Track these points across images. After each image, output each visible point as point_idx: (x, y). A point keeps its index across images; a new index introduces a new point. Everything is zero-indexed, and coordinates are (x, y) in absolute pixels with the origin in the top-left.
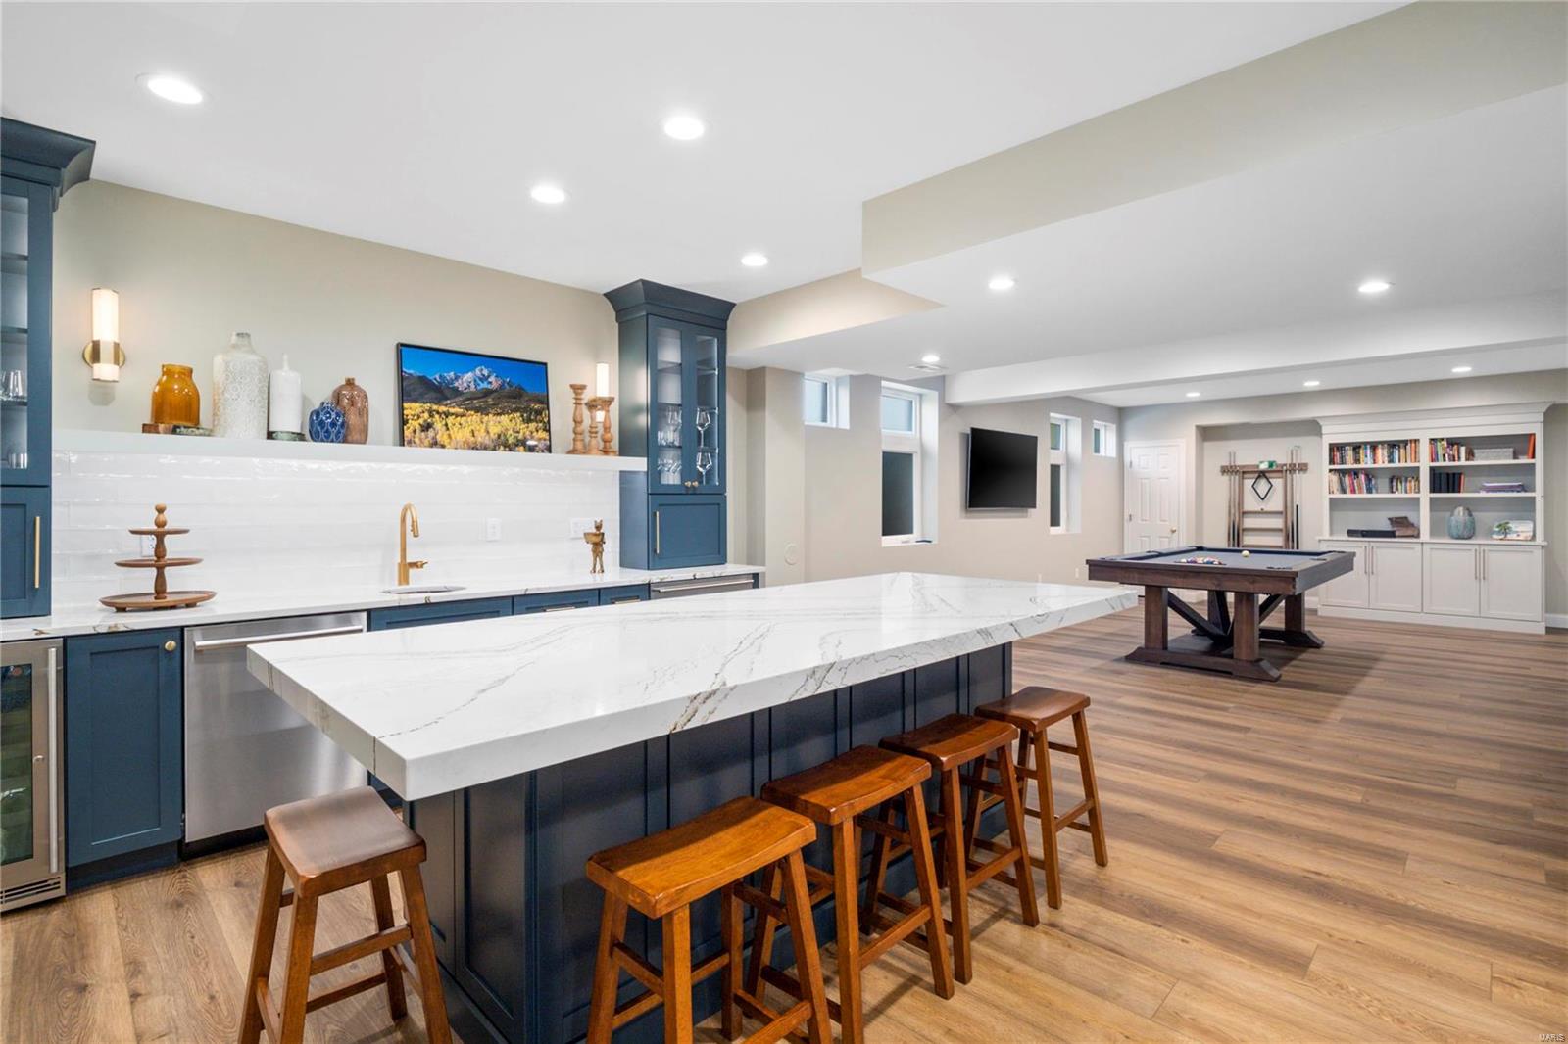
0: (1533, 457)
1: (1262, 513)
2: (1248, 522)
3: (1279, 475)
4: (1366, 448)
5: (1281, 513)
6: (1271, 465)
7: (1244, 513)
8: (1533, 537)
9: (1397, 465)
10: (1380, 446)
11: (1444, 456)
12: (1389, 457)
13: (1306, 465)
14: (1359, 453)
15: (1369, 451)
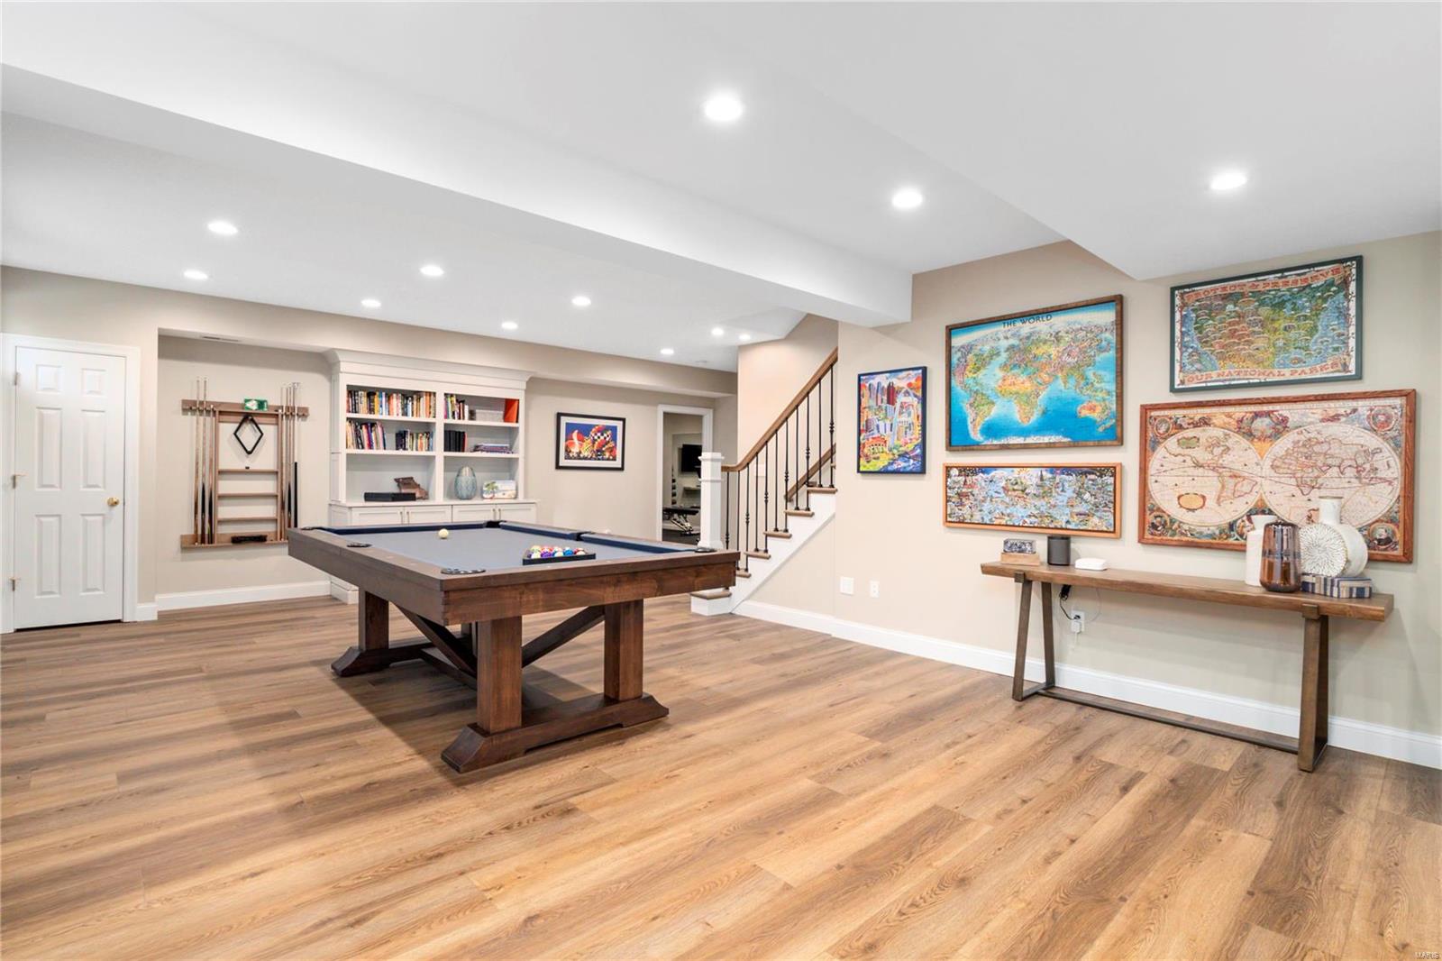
0: (517, 422)
1: (247, 472)
2: (226, 486)
3: (273, 420)
4: (381, 396)
5: (277, 473)
6: (261, 404)
7: (221, 472)
8: (516, 497)
9: (409, 418)
10: (395, 395)
11: (453, 413)
12: (403, 409)
13: (306, 409)
14: (373, 401)
15: (384, 399)
